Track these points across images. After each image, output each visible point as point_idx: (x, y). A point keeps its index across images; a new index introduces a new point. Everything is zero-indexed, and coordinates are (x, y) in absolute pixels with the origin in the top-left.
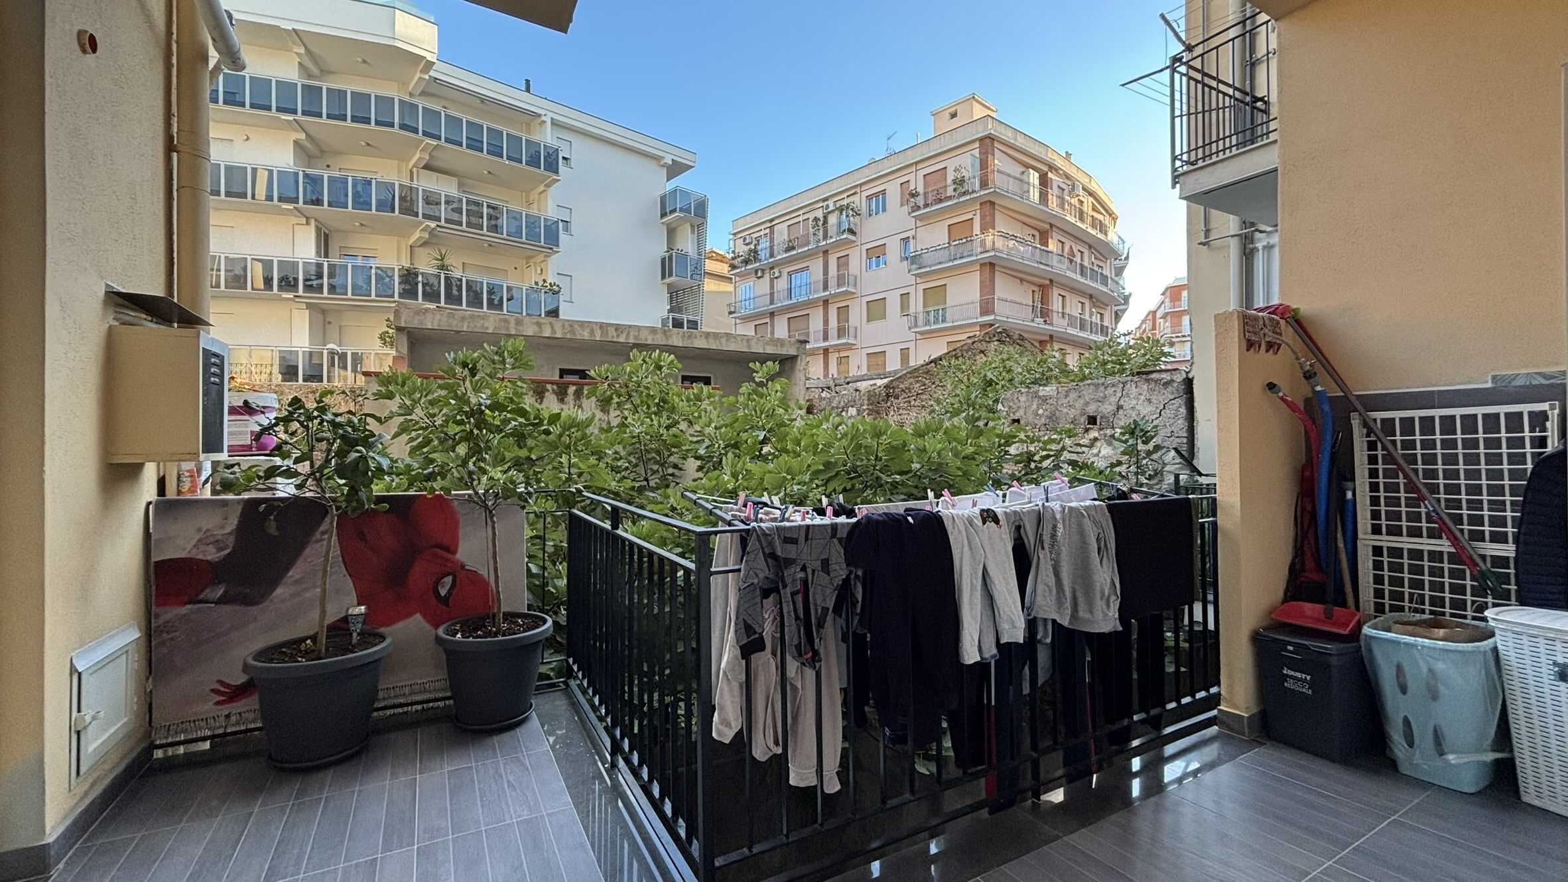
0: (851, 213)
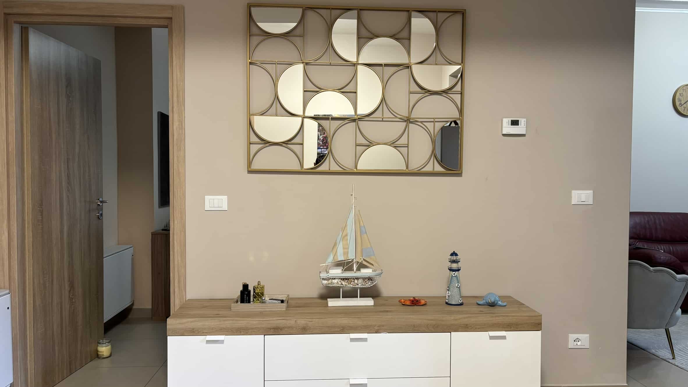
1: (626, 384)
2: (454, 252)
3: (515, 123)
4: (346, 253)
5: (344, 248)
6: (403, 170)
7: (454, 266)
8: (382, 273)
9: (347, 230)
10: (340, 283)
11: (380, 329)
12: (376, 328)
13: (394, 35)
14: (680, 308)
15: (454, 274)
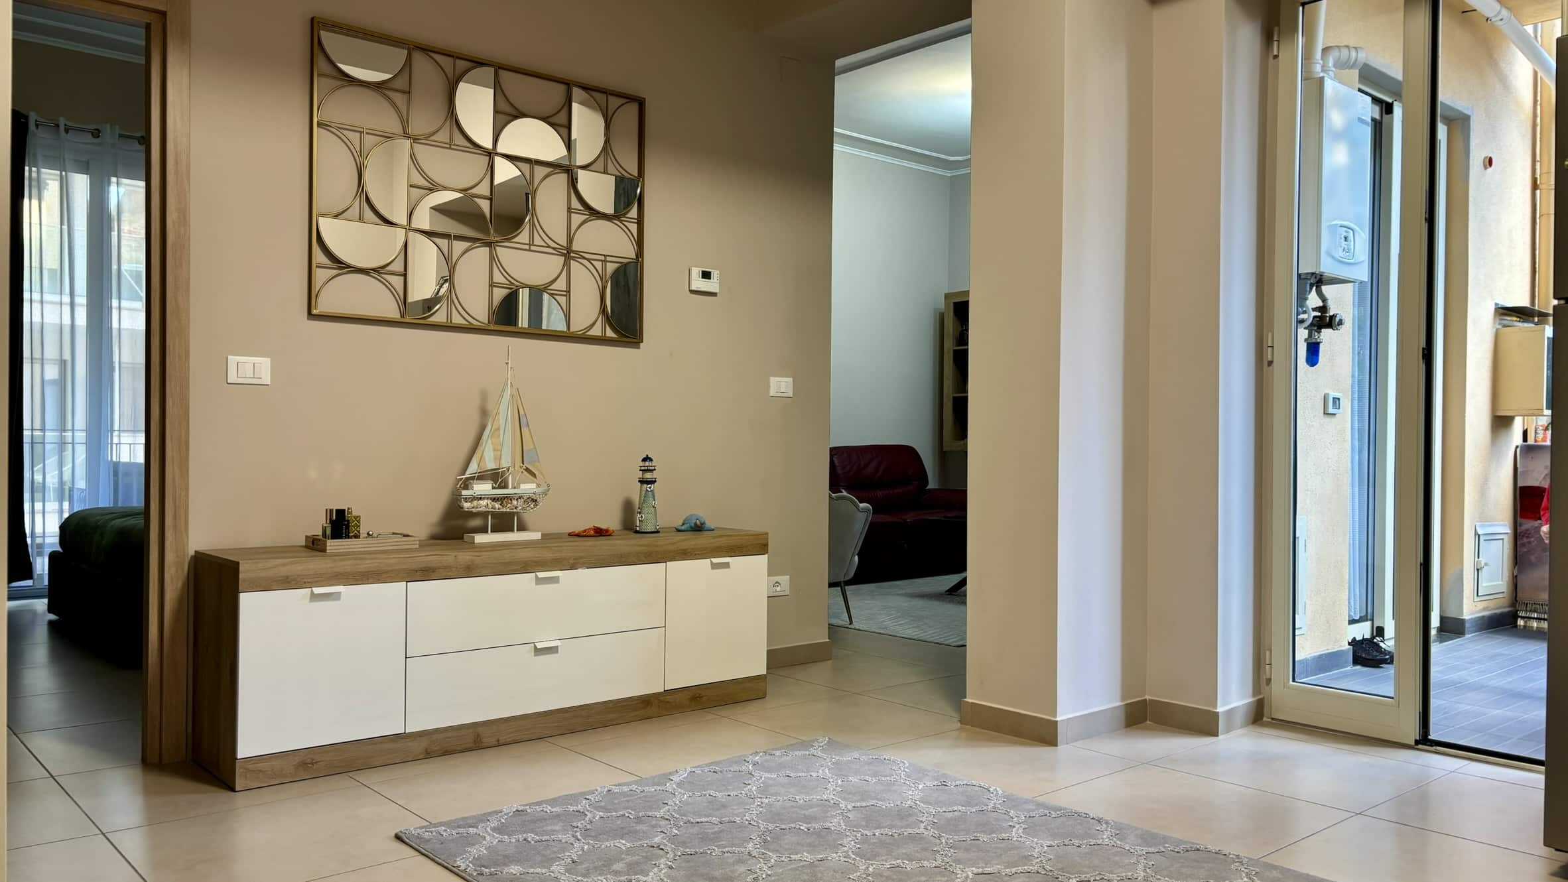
1: (828, 640)
2: (647, 456)
3: (706, 275)
4: (499, 458)
5: (495, 450)
6: (563, 332)
7: (648, 476)
8: (548, 491)
9: (499, 420)
10: (490, 506)
11: (578, 563)
12: (571, 562)
13: (548, 117)
14: (857, 554)
15: (650, 488)
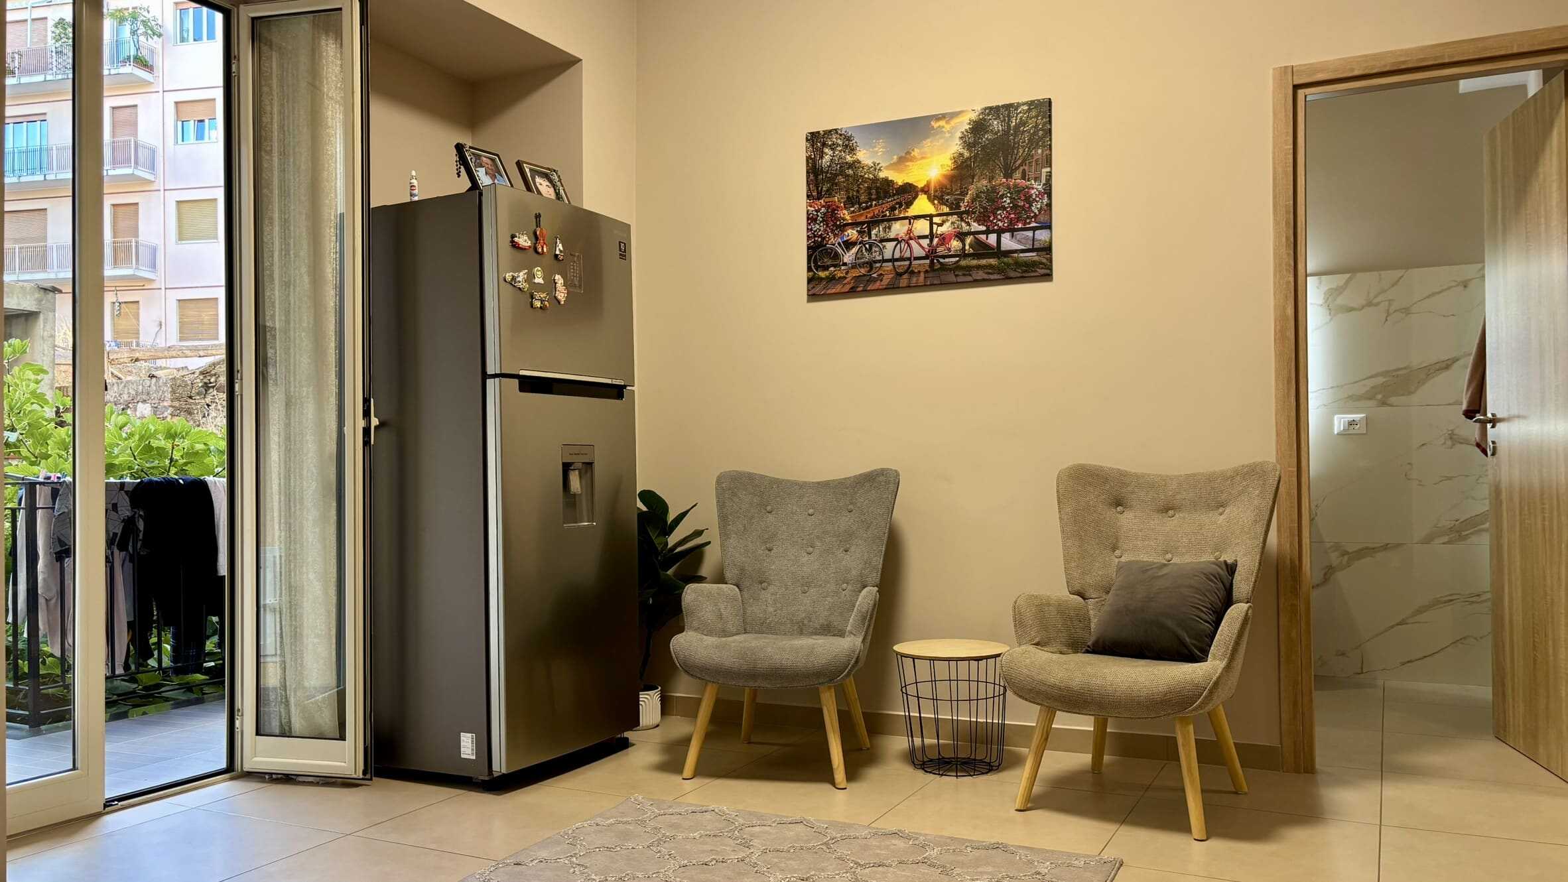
0: (142, 30)
